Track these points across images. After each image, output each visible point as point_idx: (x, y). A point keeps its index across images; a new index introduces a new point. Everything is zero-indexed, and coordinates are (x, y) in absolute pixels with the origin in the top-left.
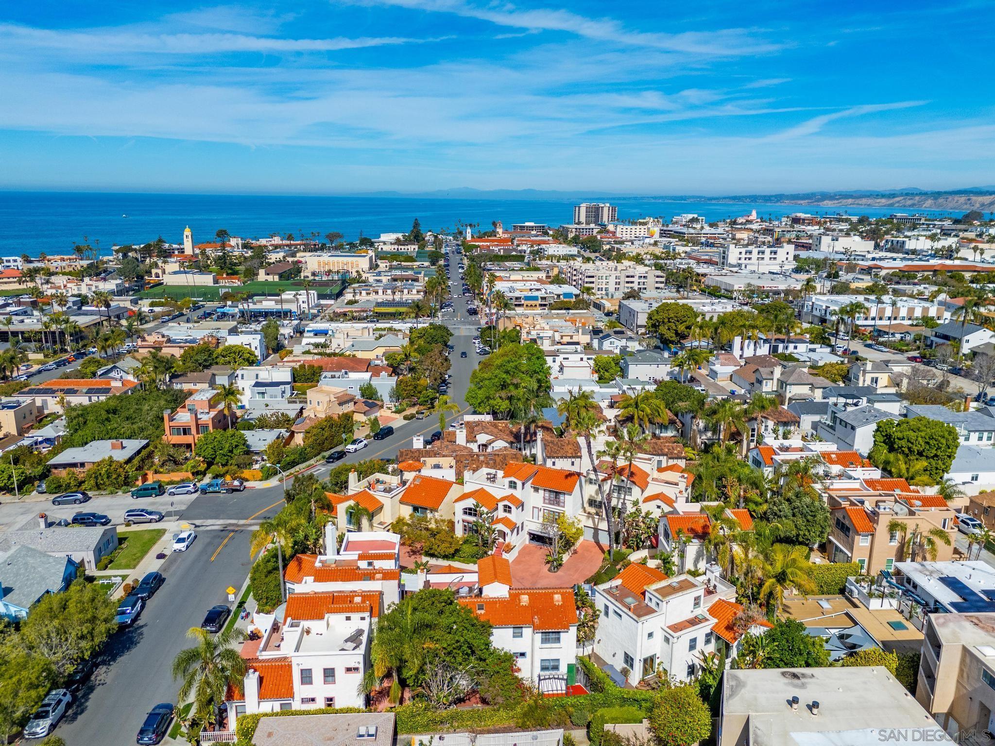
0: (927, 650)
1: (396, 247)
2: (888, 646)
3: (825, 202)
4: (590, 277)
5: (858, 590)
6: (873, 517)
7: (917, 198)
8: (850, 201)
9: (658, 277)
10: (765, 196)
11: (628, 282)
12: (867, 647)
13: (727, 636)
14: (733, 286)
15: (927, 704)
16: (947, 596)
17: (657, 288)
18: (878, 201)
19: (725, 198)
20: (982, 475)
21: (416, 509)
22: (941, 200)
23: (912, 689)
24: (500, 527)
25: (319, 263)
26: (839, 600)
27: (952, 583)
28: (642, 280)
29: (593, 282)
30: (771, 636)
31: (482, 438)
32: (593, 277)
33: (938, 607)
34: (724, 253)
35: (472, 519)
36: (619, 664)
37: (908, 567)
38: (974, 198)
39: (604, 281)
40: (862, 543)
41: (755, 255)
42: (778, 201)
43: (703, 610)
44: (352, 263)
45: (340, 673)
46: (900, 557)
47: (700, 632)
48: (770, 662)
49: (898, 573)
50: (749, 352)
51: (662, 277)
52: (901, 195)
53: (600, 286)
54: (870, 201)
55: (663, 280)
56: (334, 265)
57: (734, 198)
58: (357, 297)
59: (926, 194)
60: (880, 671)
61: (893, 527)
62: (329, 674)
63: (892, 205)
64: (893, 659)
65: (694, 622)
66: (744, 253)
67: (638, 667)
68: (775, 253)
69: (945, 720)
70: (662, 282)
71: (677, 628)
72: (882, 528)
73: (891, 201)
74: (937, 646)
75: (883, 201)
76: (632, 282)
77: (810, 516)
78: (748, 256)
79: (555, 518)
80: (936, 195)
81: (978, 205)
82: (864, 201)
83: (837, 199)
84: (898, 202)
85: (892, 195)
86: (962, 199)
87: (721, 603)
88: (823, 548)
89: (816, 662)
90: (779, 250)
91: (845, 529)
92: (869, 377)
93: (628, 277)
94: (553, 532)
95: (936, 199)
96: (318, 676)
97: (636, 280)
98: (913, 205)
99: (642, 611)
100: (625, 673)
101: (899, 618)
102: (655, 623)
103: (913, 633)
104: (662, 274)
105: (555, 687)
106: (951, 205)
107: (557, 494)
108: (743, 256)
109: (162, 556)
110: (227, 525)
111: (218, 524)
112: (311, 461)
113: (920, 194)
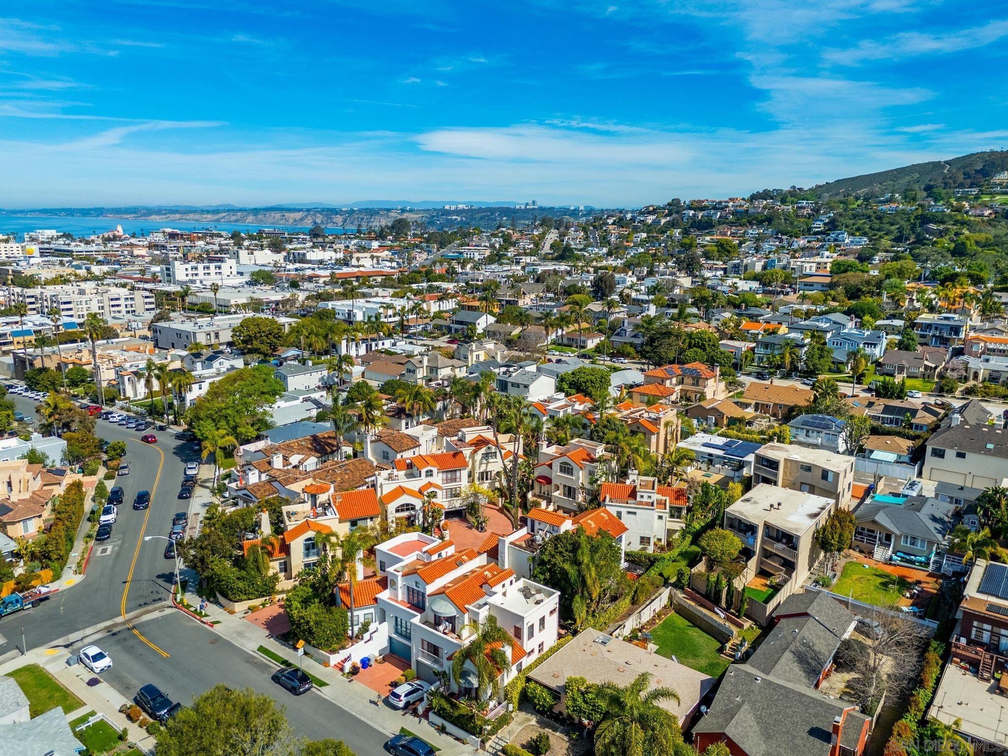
3: (153, 217)
4: (65, 303)
7: (239, 214)
8: (177, 216)
9: (147, 297)
10: (83, 209)
11: (113, 306)
14: (229, 301)
17: (147, 310)
18: (205, 216)
21: (354, 523)
22: (260, 216)
28: (129, 302)
29: (71, 309)
32: (69, 303)
34: (168, 269)
35: (405, 514)
36: (635, 548)
38: (287, 214)
39: (85, 306)
41: (201, 271)
42: (98, 216)
51: (152, 297)
52: (224, 211)
53: (80, 313)
54: (197, 217)
55: (153, 300)
57: (44, 211)
59: (245, 210)
63: (218, 220)
66: (190, 269)
67: (652, 541)
68: (220, 268)
70: (151, 303)
73: (217, 217)
75: (209, 216)
76: (118, 306)
78: (194, 272)
80: (256, 211)
81: (291, 221)
82: (191, 216)
83: (165, 214)
84: (223, 217)
85: (216, 211)
86: (278, 215)
90: (223, 265)
92: (475, 355)
93: (112, 300)
95: (255, 215)
97: (122, 302)
98: (237, 221)
104: (150, 295)
108: (190, 272)
109: (93, 682)
110: (108, 629)
111: (93, 632)
112: (79, 546)
113: (241, 210)
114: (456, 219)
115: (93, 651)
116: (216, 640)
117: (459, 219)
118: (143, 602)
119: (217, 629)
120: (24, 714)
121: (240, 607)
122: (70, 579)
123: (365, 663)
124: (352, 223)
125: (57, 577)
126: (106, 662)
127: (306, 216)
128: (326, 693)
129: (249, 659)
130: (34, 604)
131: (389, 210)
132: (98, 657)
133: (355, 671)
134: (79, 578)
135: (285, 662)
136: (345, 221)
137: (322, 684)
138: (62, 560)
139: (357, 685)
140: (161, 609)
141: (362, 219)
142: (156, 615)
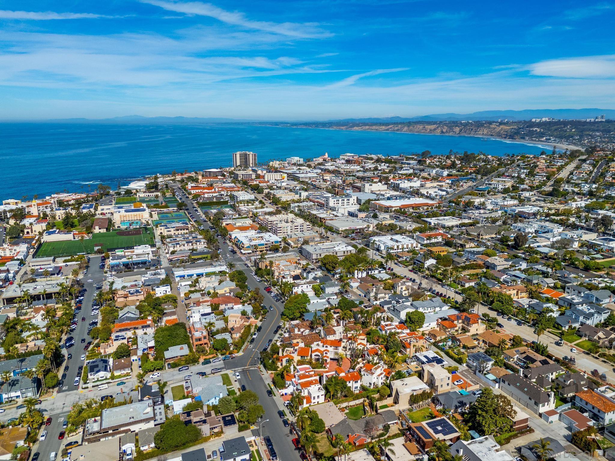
0: (422, 372)
1: (148, 194)
2: (416, 372)
3: (355, 128)
4: (279, 228)
5: (409, 361)
6: (410, 344)
7: (400, 126)
8: (367, 127)
11: (296, 229)
12: (412, 373)
13: (388, 375)
14: (339, 228)
15: (423, 381)
16: (425, 360)
17: (308, 230)
18: (381, 127)
19: (301, 124)
20: (431, 323)
21: (302, 357)
22: (411, 128)
23: (420, 379)
24: (325, 358)
25: (121, 216)
26: (405, 363)
27: (426, 357)
29: (281, 230)
30: (396, 374)
31: (302, 330)
33: (423, 363)
34: (327, 201)
35: (317, 357)
36: (368, 385)
37: (417, 354)
39: (286, 229)
40: (408, 350)
42: (330, 127)
43: (382, 371)
44: (139, 215)
45: (320, 396)
46: (416, 353)
47: (383, 376)
48: (397, 379)
49: (416, 356)
50: (360, 276)
52: (392, 124)
54: (377, 128)
56: (132, 217)
58: (176, 249)
59: (403, 123)
60: (415, 377)
61: (414, 346)
62: (318, 397)
63: (388, 130)
64: (417, 374)
65: (381, 374)
67: (372, 385)
68: (349, 200)
69: (426, 383)
71: (379, 375)
72: (412, 346)
73: (387, 128)
74: (424, 370)
75: (384, 127)
77: (397, 345)
79: (336, 353)
81: (428, 130)
82: (374, 127)
83: (361, 126)
84: (391, 128)
85: (387, 124)
86: (421, 127)
87: (385, 369)
88: (400, 352)
89: (404, 377)
91: (404, 347)
92: (400, 287)
93: (295, 226)
94: (337, 357)
95: (409, 127)
96: (316, 397)
97: (299, 227)
98: (398, 130)
99: (373, 374)
100: (370, 386)
101: (417, 366)
102: (375, 375)
103: (420, 369)
105: (357, 392)
106: (416, 130)
107: (337, 347)
108: (336, 202)
109: (236, 381)
110: (243, 369)
111: (240, 369)
112: (246, 344)
113: (401, 123)
114: (536, 130)
115: (238, 374)
116: (261, 379)
117: (538, 130)
118: (252, 364)
119: (263, 376)
120: (222, 384)
121: (270, 372)
122: (241, 353)
123: (286, 394)
124: (465, 132)
125: (238, 352)
126: (239, 377)
127: (438, 127)
128: (274, 398)
129: (265, 386)
130: (232, 358)
131: (490, 123)
132: (238, 376)
133: (283, 395)
134: (242, 354)
135: (271, 389)
136: (461, 131)
137: (275, 396)
138: (240, 348)
139: (281, 398)
140: (254, 367)
141: (472, 129)
142: (253, 368)
